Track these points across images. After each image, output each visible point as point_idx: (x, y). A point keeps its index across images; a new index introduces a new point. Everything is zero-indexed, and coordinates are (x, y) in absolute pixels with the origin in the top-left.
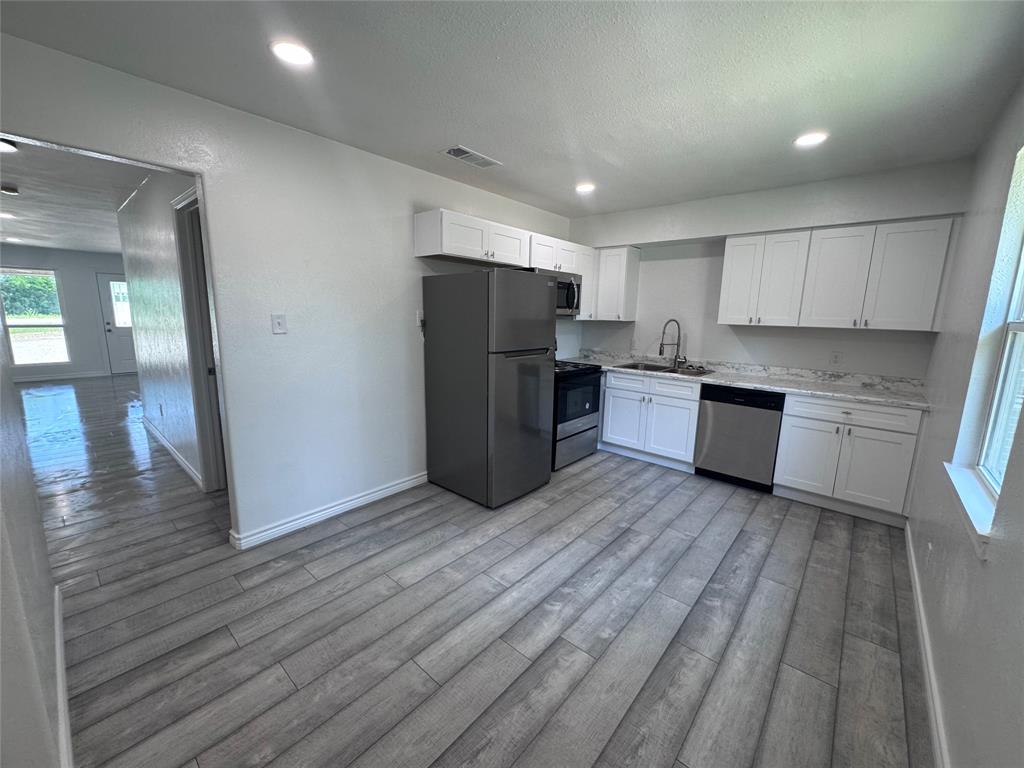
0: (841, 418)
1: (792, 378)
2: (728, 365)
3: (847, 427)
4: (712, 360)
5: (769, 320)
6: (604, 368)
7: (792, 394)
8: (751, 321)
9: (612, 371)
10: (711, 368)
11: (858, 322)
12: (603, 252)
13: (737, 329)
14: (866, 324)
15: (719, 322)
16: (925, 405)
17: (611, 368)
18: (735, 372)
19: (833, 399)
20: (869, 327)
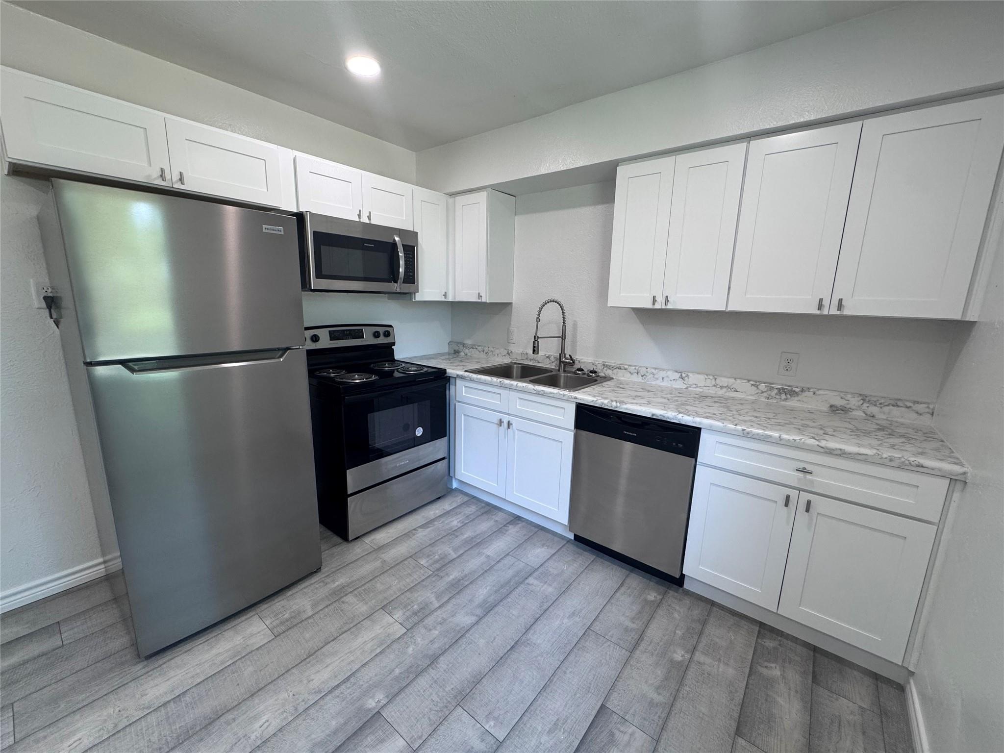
0: (793, 478)
1: (721, 392)
2: (632, 369)
3: (805, 497)
4: (612, 362)
5: (681, 301)
6: (451, 371)
7: (711, 429)
8: (654, 300)
9: (462, 378)
10: (609, 372)
11: (826, 303)
12: (460, 199)
13: (640, 313)
14: (840, 306)
15: (609, 305)
16: (957, 469)
17: (461, 373)
18: (640, 379)
19: (779, 442)
20: (846, 312)
